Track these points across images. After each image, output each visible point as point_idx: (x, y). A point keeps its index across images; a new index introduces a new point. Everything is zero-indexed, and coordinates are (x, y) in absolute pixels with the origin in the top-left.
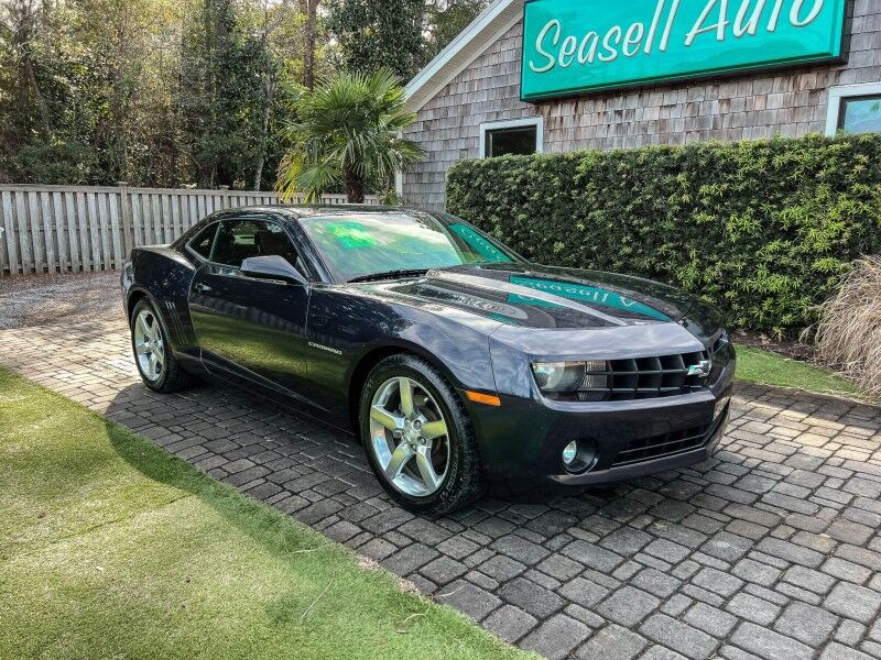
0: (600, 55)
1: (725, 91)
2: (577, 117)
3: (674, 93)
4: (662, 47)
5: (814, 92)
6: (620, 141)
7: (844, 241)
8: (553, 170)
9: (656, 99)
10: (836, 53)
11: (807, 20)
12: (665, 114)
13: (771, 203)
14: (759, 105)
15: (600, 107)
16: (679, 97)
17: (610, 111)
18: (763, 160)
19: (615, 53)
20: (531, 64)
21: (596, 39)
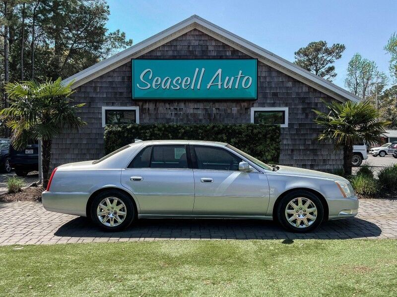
0: (172, 86)
1: (217, 105)
2: (156, 109)
3: (198, 104)
4: (198, 88)
5: (247, 109)
6: (177, 120)
7: (275, 156)
8: (167, 131)
9: (192, 105)
10: (256, 98)
11: (248, 87)
12: (195, 111)
13: (254, 144)
14: (229, 111)
15: (167, 106)
16: (201, 106)
17: (172, 108)
18: (250, 131)
19: (179, 87)
20: (138, 85)
21: (170, 80)
